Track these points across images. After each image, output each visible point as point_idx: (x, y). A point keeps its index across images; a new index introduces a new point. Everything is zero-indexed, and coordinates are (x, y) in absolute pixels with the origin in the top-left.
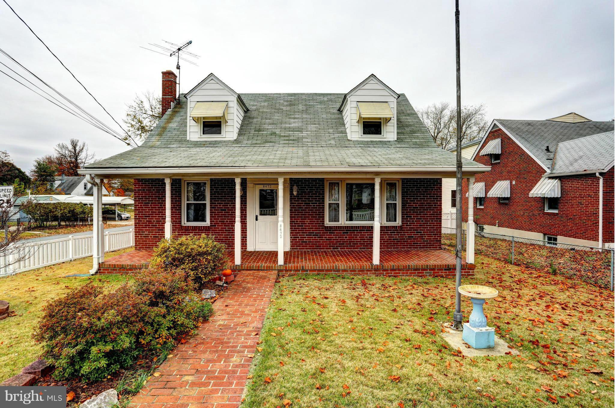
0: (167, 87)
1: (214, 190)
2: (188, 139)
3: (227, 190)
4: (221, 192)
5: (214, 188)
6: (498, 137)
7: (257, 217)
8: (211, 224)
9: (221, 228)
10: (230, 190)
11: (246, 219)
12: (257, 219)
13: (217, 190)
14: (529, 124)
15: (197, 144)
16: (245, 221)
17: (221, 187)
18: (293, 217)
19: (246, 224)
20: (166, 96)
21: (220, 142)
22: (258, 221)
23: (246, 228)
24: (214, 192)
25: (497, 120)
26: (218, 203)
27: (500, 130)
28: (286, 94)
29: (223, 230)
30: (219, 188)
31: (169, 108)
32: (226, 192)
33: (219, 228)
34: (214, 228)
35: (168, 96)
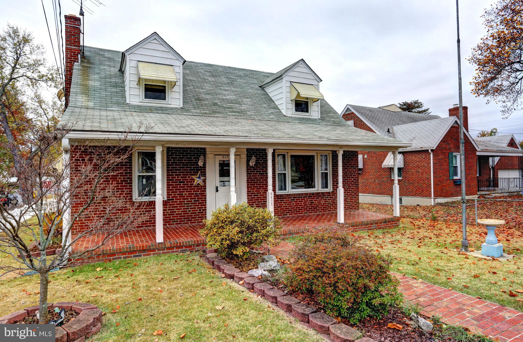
0: (73, 35)
1: (171, 160)
2: (128, 102)
3: (186, 160)
4: (179, 163)
5: (172, 158)
6: (351, 119)
7: (217, 188)
8: (168, 197)
9: (179, 202)
10: (188, 160)
11: (205, 191)
12: (217, 191)
13: (175, 160)
14: (371, 111)
15: (140, 109)
16: (204, 193)
17: (179, 158)
18: (249, 187)
19: (206, 196)
20: (71, 46)
21: (167, 109)
22: (219, 192)
23: (206, 200)
24: (172, 163)
25: (350, 105)
26: (175, 175)
27: (353, 113)
28: (202, 63)
29: (182, 204)
30: (177, 158)
31: (75, 61)
32: (184, 163)
33: (177, 202)
34: (172, 202)
35: (74, 46)
